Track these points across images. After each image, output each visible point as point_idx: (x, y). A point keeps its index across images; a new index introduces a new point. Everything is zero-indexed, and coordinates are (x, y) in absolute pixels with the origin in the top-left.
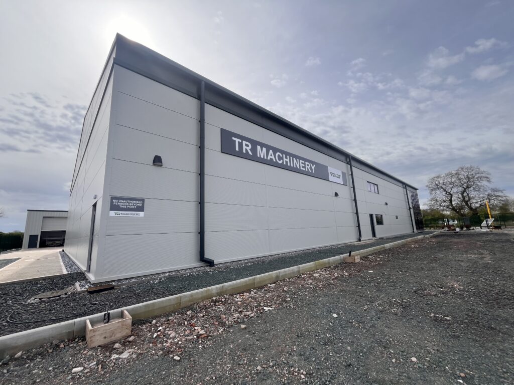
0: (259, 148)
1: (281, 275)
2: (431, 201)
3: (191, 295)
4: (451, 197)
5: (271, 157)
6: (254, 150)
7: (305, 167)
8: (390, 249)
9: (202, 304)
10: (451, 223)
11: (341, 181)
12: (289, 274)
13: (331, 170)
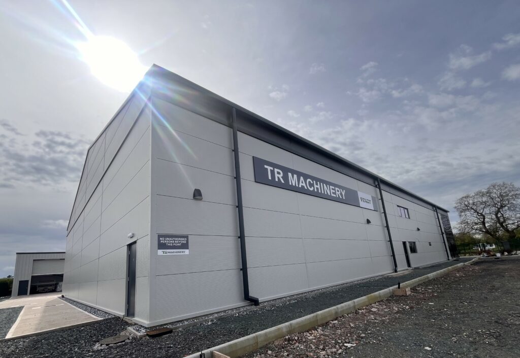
0: (290, 174)
1: (339, 311)
2: (461, 223)
3: (266, 334)
4: (484, 219)
5: (303, 184)
6: (285, 177)
7: (335, 193)
8: (434, 280)
9: (276, 343)
10: (488, 247)
11: (371, 206)
12: (347, 309)
13: (361, 195)
